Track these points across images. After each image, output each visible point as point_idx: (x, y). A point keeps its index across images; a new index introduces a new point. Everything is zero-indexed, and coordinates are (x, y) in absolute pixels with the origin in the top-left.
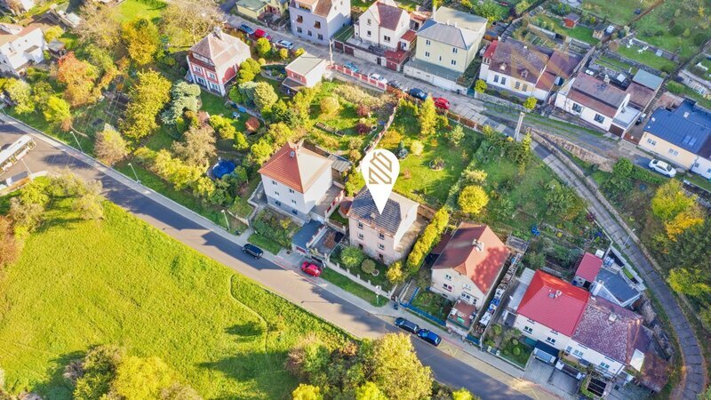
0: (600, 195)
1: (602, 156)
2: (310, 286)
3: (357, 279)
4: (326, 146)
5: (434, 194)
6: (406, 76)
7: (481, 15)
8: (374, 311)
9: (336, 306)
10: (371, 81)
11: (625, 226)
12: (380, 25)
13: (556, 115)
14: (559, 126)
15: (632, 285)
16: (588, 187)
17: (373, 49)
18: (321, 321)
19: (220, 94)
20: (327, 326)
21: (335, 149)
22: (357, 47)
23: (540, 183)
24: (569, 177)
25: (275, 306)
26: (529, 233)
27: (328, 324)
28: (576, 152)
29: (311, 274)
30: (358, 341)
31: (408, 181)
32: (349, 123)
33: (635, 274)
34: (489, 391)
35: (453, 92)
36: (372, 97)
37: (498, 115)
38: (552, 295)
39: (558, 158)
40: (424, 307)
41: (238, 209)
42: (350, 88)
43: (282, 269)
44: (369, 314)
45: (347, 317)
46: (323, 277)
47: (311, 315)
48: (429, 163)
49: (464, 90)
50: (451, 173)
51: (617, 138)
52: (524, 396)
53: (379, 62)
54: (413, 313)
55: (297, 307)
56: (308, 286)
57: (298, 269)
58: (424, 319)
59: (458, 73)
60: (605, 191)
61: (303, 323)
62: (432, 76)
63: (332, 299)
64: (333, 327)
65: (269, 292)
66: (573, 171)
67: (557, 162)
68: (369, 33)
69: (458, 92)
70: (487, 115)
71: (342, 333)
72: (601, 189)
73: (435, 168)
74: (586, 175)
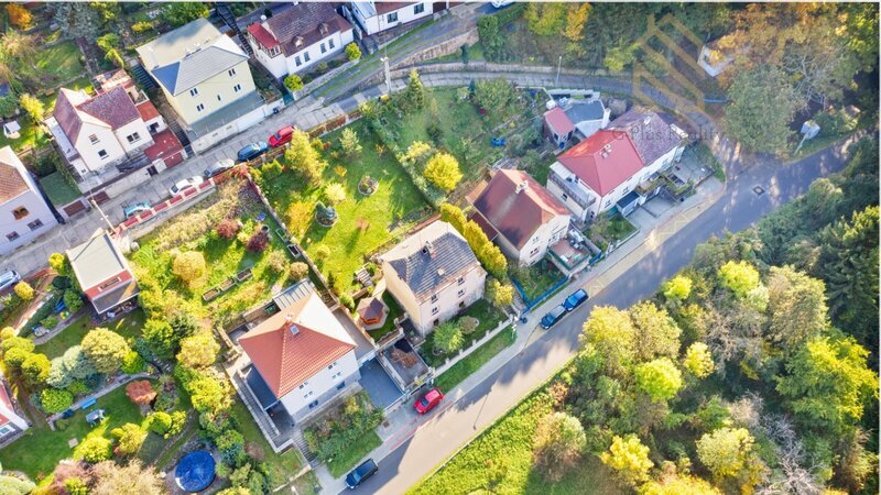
0: (492, 66)
1: (462, 33)
2: (453, 411)
3: (476, 345)
4: (254, 302)
5: (407, 209)
6: (202, 153)
7: (189, 20)
8: (520, 346)
9: (495, 388)
10: (187, 194)
11: (533, 69)
12: (114, 129)
13: (382, 42)
14: (397, 47)
15: (590, 101)
16: (476, 70)
17: (127, 167)
18: (511, 413)
19: (19, 430)
20: (521, 408)
21: (267, 293)
22: (106, 184)
23: (450, 106)
24: (456, 78)
25: (464, 467)
26: (498, 149)
27: (519, 405)
28: (439, 52)
29: (436, 403)
30: (554, 378)
31: (372, 228)
32: (234, 256)
33: (584, 92)
34: (651, 272)
35: (270, 117)
36: (214, 207)
37: (341, 92)
38: (605, 155)
39: (429, 73)
40: (537, 291)
41: (282, 472)
42: (173, 227)
43: (409, 441)
44: (522, 354)
45: (518, 379)
46: (447, 391)
47: (498, 423)
48: (361, 193)
49: (279, 104)
50: (388, 178)
51: (445, 12)
52: (665, 243)
53: (153, 171)
54: (539, 306)
55: (480, 437)
56: (451, 415)
57: (420, 418)
58: (551, 297)
59: (250, 95)
60: (493, 59)
61: (503, 438)
62: (232, 123)
63: (484, 390)
64: (525, 401)
65: (442, 469)
66: (451, 71)
67: (433, 77)
68: (102, 153)
69: (276, 111)
70: (332, 102)
71: (537, 393)
72: (488, 61)
73: (373, 191)
74: (466, 62)
